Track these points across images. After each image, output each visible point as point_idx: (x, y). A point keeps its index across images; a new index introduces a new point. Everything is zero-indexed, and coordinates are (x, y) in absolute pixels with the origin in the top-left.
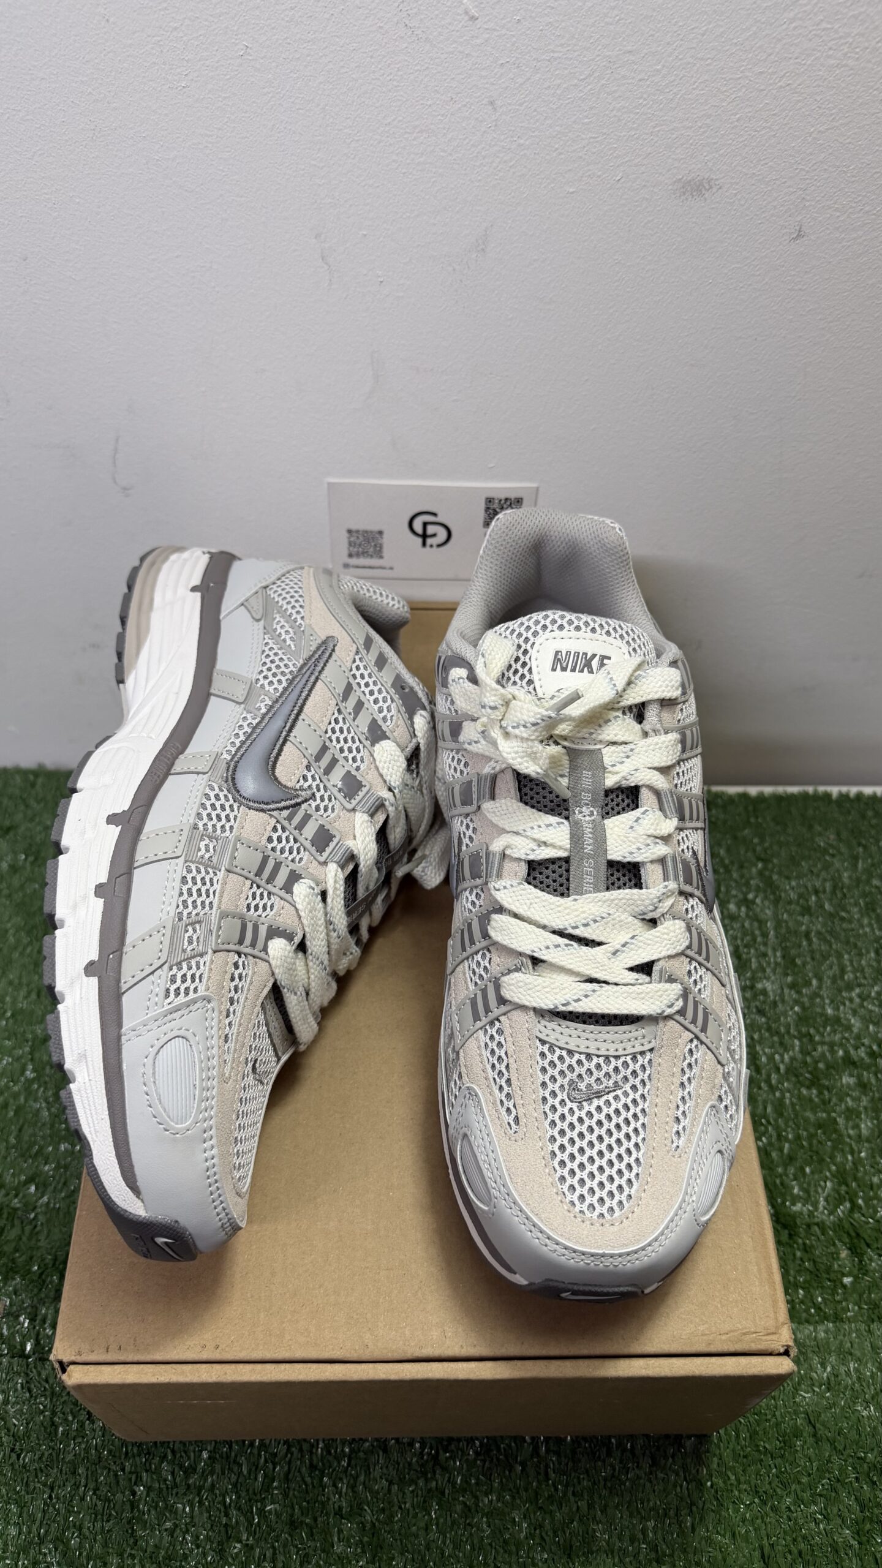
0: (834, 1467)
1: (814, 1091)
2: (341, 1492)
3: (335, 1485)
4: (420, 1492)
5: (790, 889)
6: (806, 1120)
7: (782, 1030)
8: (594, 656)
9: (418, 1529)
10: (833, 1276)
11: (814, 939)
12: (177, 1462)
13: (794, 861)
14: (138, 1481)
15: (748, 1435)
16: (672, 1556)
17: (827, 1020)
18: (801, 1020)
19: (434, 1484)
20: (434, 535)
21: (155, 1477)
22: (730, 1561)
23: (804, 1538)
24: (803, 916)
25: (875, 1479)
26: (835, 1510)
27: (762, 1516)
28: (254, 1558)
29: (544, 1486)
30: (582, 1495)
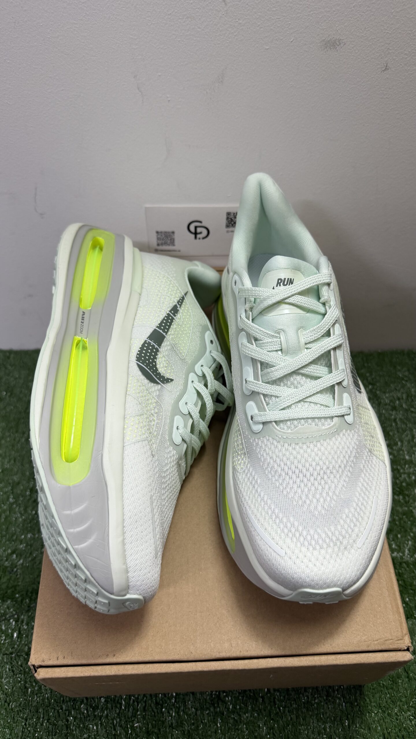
3: (169, 712)
12: (89, 704)
14: (70, 714)
19: (218, 709)
20: (201, 233)
21: (78, 712)
23: (405, 728)
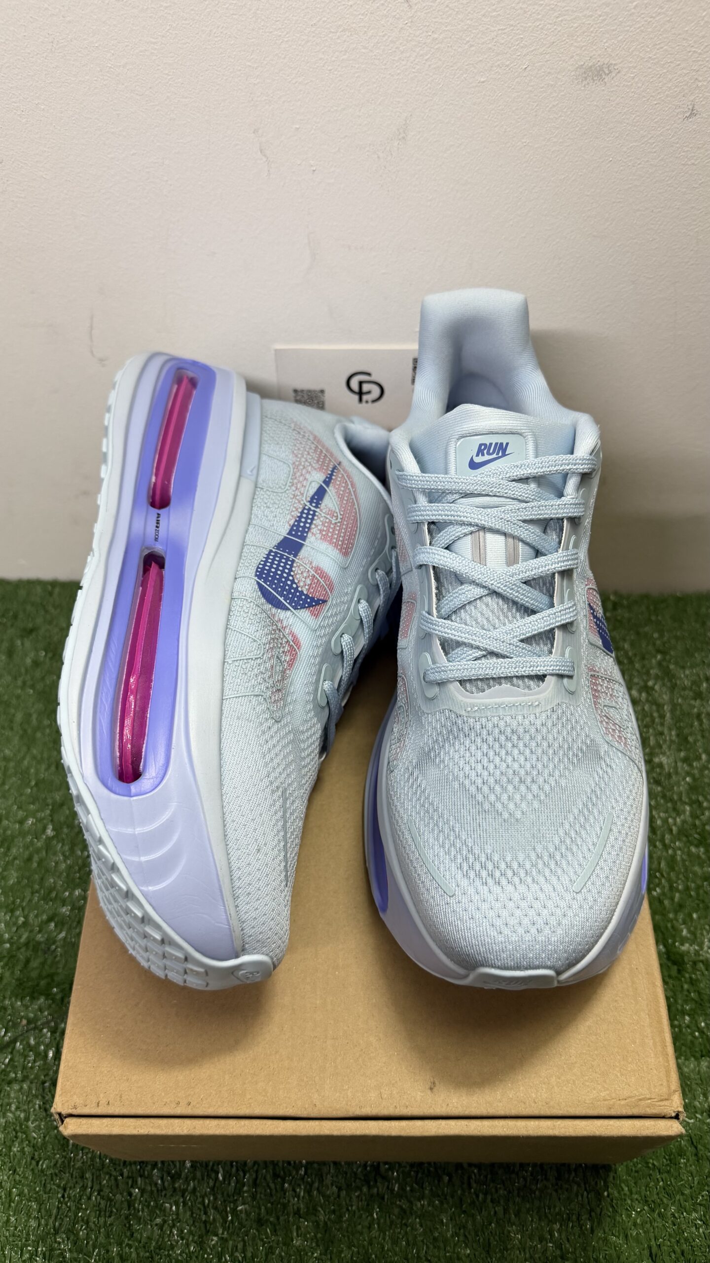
2: (299, 1196)
4: (364, 1198)
9: (363, 1227)
16: (574, 1253)
22: (623, 1258)
27: (650, 1221)
28: (228, 1249)
29: (467, 1194)
30: (499, 1202)
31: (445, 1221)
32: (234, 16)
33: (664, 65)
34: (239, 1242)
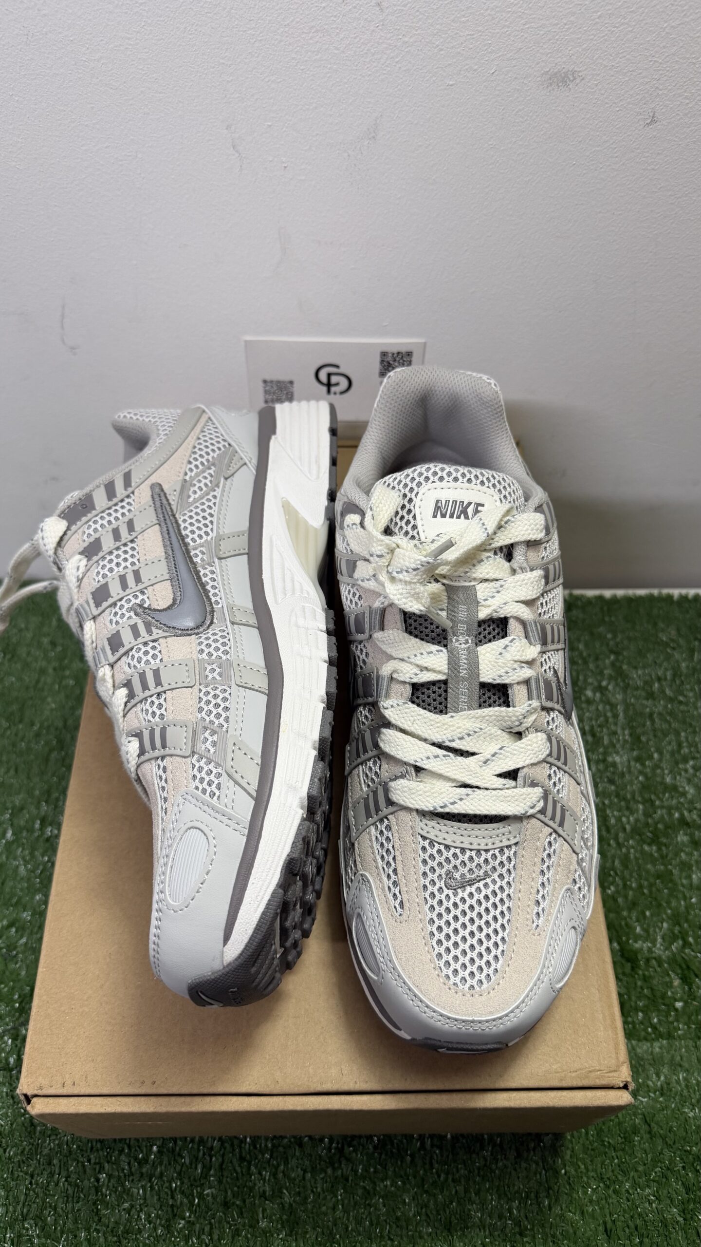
0: (665, 1158)
1: (654, 848)
2: (265, 1179)
3: (260, 1174)
4: (328, 1179)
5: (637, 676)
6: (648, 872)
7: (629, 796)
8: (470, 504)
9: (327, 1208)
10: (667, 1001)
11: (656, 720)
12: (132, 1155)
13: (641, 653)
14: (102, 1170)
15: (595, 1132)
16: (532, 1229)
17: (666, 788)
18: (645, 787)
19: (339, 1172)
20: (337, 384)
21: (114, 1167)
23: (640, 1215)
24: (648, 699)
25: (698, 1168)
26: (665, 1192)
27: (606, 1197)
28: (195, 1232)
29: (428, 1174)
30: (460, 1181)
31: (407, 1201)
32: (209, 15)
33: (626, 73)
34: (206, 1225)
